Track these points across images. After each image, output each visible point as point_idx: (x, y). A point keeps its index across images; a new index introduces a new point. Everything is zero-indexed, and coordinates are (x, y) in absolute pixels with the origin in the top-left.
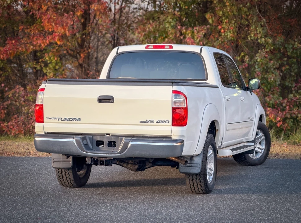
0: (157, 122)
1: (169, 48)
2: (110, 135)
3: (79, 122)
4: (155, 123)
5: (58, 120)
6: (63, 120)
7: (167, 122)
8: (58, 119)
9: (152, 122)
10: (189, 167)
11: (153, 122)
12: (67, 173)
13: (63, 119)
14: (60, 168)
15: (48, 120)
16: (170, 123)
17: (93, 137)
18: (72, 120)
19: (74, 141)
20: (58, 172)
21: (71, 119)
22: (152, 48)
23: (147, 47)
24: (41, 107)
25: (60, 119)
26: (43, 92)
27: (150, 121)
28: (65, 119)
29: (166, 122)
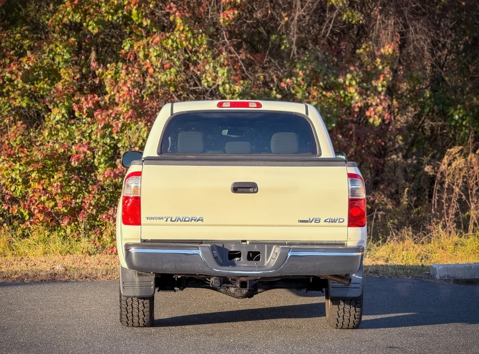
0: (325, 221)
1: (256, 106)
2: (248, 242)
3: (200, 222)
4: (322, 223)
5: (166, 221)
6: (175, 221)
7: (341, 220)
8: (165, 219)
9: (317, 221)
10: (344, 289)
11: (320, 222)
12: (141, 305)
13: (173, 219)
14: (130, 297)
15: (149, 221)
16: (346, 223)
17: (223, 245)
18: (188, 221)
19: (200, 252)
20: (126, 302)
21: (187, 219)
22: (229, 106)
23: (220, 105)
24: (137, 200)
25: (169, 219)
26: (139, 177)
27: (314, 221)
28: (178, 219)
29: (339, 220)
